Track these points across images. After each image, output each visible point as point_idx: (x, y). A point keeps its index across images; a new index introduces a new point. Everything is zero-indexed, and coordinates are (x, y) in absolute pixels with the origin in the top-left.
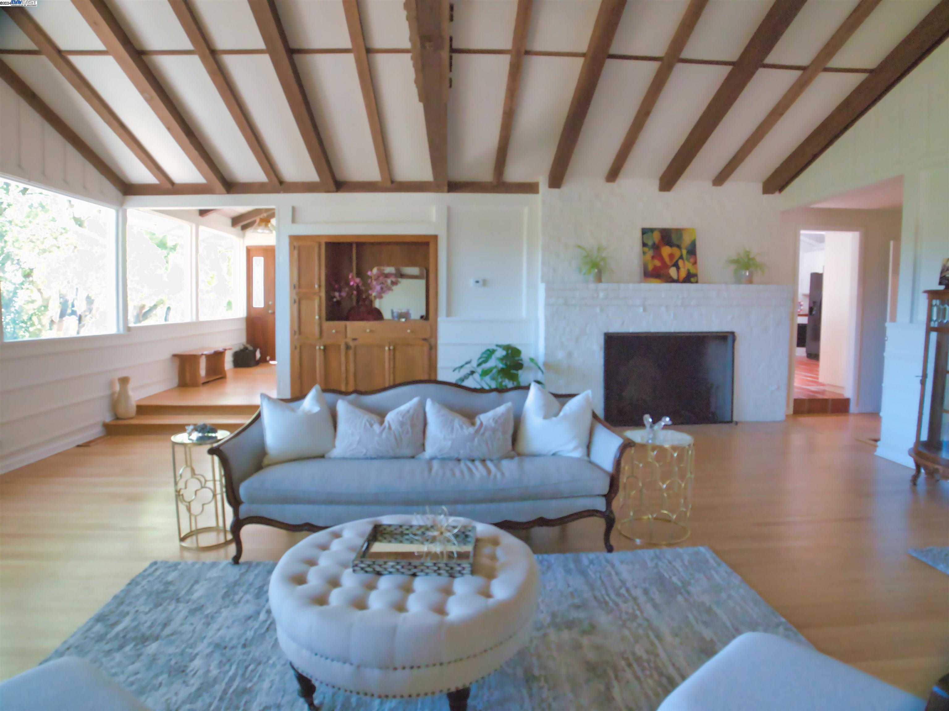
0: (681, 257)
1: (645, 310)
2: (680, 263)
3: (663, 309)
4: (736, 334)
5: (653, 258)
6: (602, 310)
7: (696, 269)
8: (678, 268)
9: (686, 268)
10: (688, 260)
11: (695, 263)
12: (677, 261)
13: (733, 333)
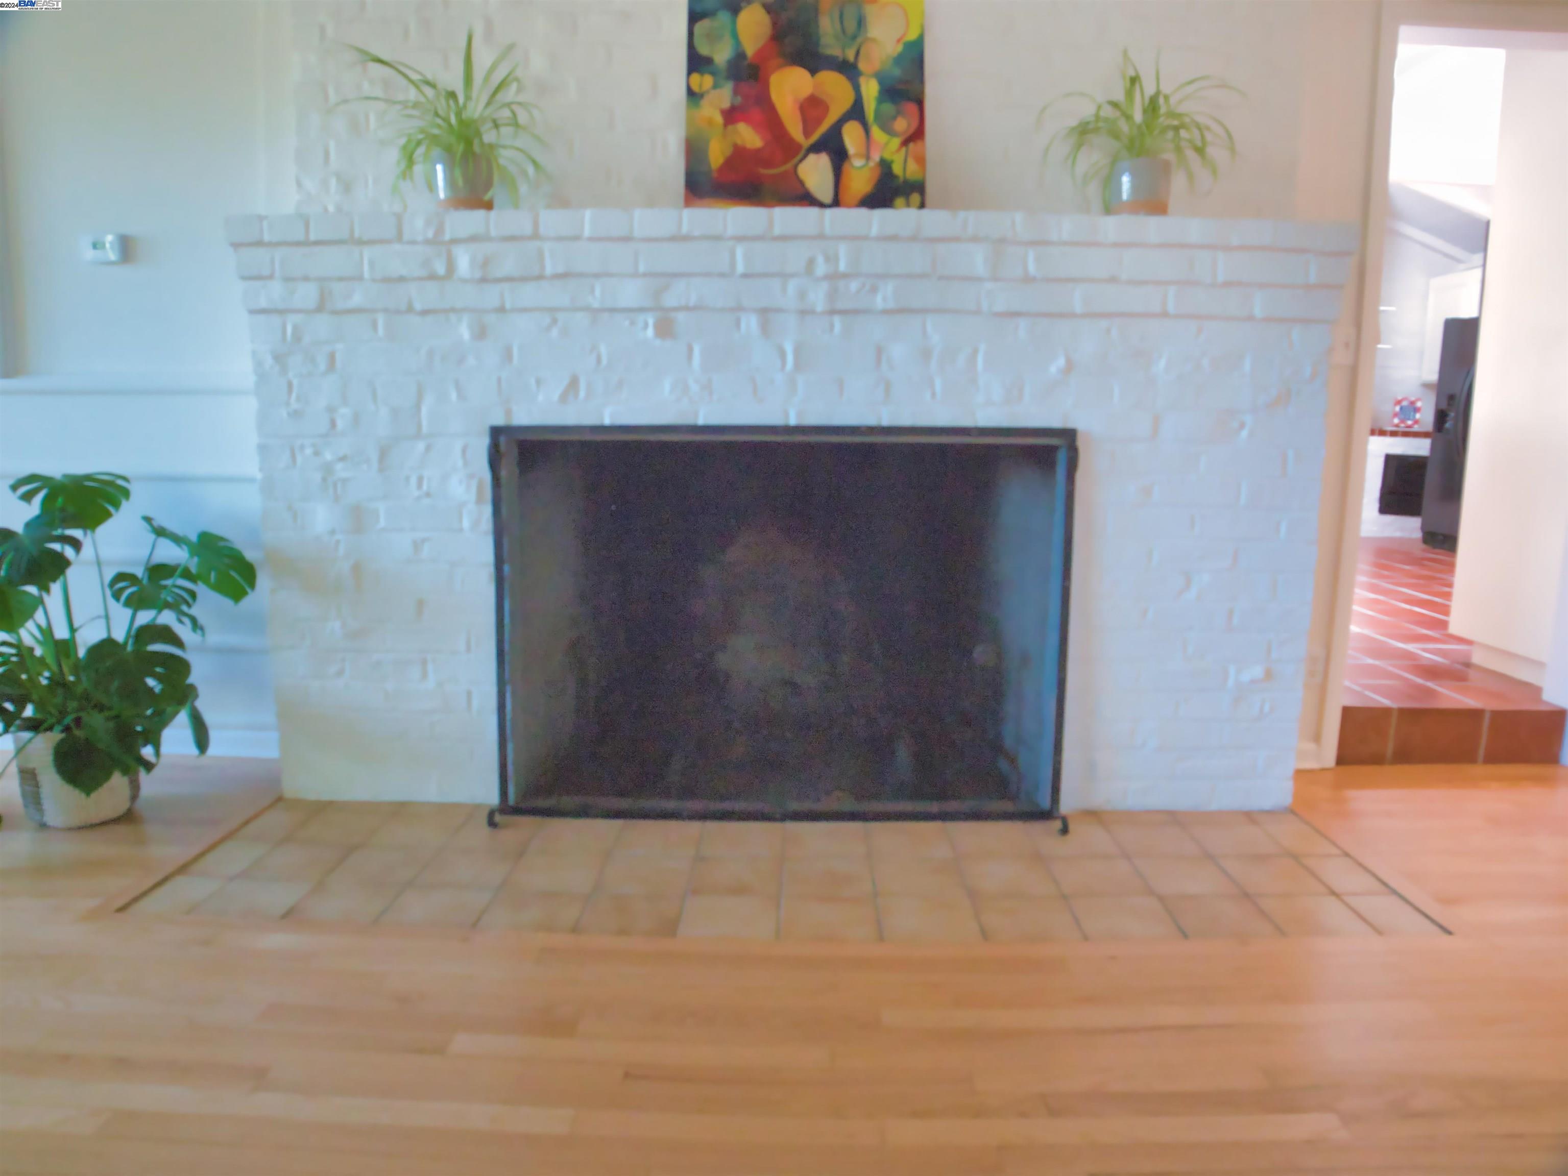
0: (856, 112)
1: (665, 329)
2: (851, 136)
3: (751, 323)
4: (1080, 443)
5: (731, 116)
6: (481, 333)
7: (921, 161)
8: (839, 157)
9: (876, 157)
10: (887, 129)
11: (917, 135)
12: (837, 130)
13: (1069, 436)
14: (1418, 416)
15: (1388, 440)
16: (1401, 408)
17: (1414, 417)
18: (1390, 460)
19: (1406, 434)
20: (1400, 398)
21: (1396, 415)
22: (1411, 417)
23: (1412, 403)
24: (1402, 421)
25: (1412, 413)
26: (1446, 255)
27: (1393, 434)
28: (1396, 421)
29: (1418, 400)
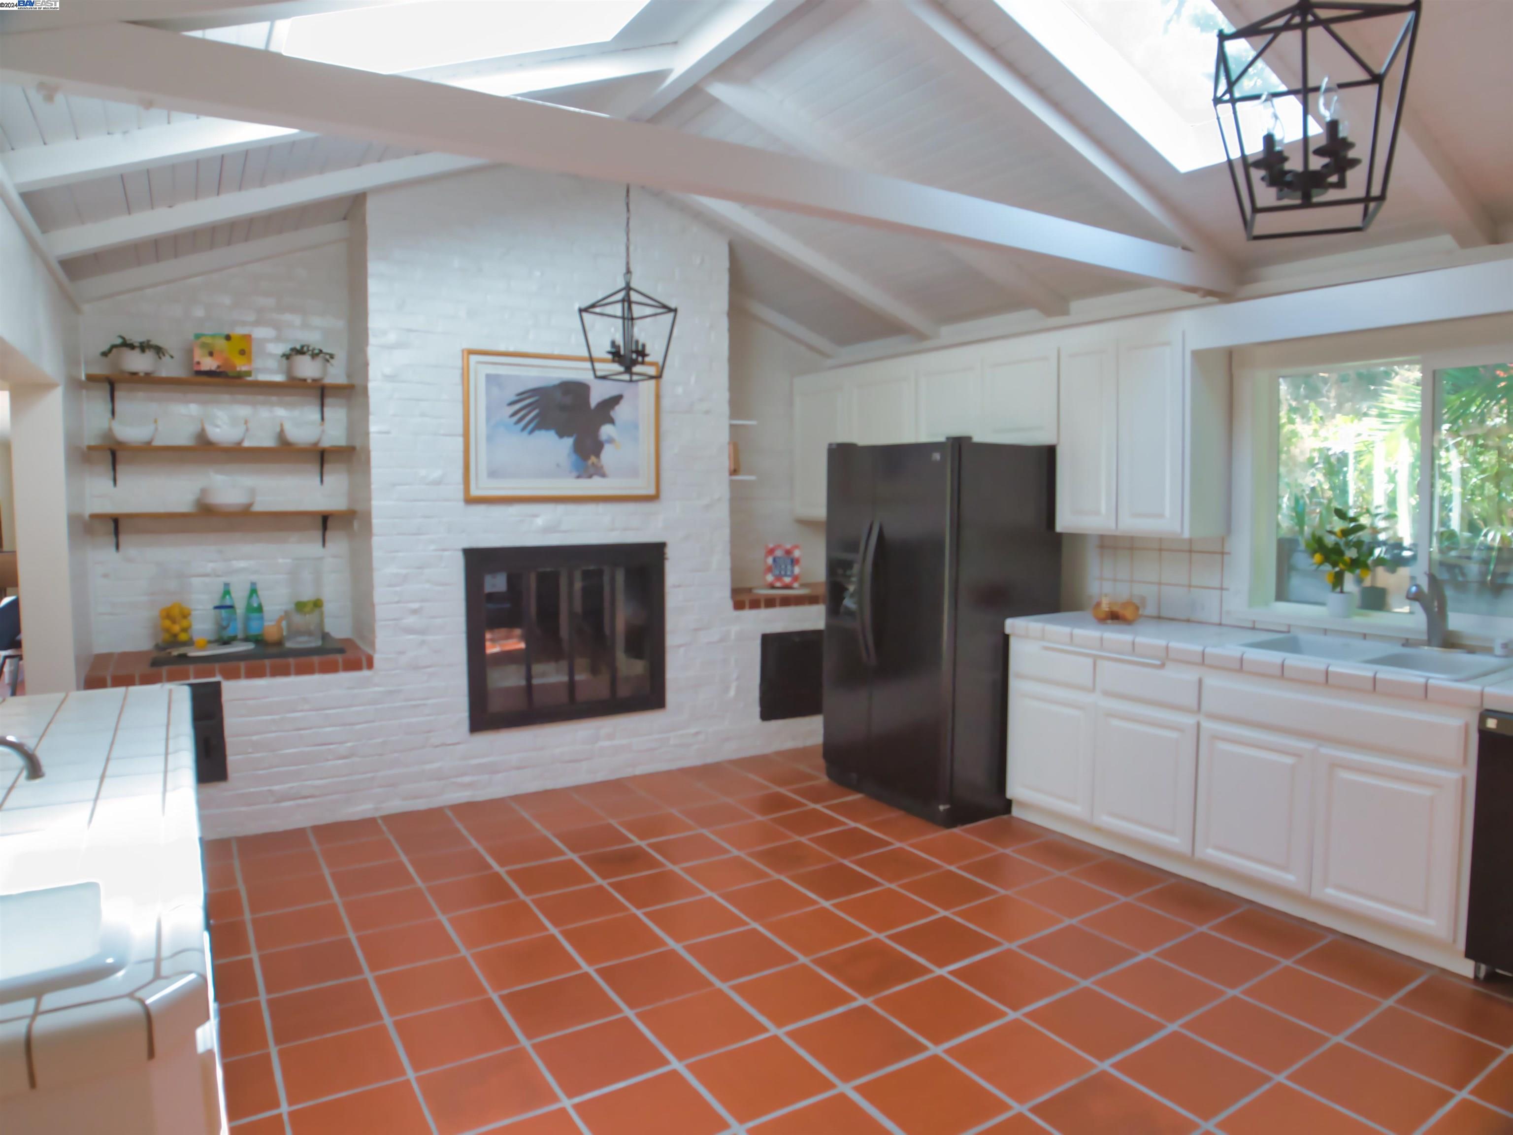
14: (797, 570)
15: (764, 613)
16: (775, 560)
17: (792, 571)
18: (769, 641)
19: (786, 602)
20: (771, 546)
21: (769, 570)
22: (789, 573)
23: (788, 552)
24: (779, 578)
25: (789, 567)
26: (811, 348)
27: (770, 603)
28: (770, 578)
29: (796, 547)
